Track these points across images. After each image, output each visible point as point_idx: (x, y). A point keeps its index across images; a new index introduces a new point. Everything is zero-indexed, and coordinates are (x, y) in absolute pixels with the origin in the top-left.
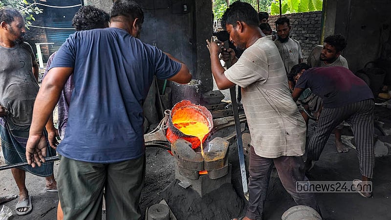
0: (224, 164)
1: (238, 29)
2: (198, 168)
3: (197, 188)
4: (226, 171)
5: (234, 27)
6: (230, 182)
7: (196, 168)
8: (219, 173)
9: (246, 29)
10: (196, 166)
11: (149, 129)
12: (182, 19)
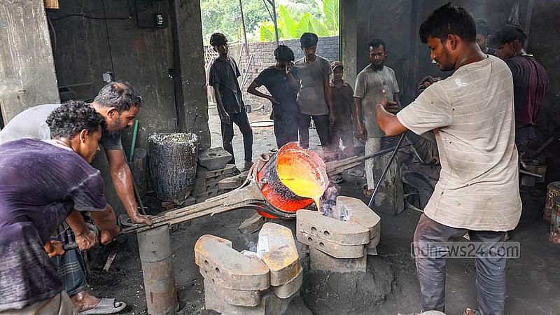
0: (299, 269)
1: (448, 45)
2: (263, 284)
4: (302, 280)
5: (442, 42)
7: (259, 284)
9: (459, 46)
10: (256, 282)
12: (155, 36)
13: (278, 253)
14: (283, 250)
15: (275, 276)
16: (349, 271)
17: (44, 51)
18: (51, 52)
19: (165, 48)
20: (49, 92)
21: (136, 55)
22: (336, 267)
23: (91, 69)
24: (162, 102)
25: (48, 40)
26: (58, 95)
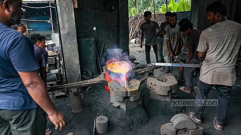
0: (138, 93)
2: (124, 95)
3: (123, 107)
4: (140, 97)
6: (141, 104)
7: (123, 95)
8: (136, 98)
10: (122, 94)
11: (93, 77)
12: (111, 14)
13: (132, 87)
14: (135, 87)
15: (129, 93)
16: (164, 100)
17: (73, 21)
18: (75, 21)
19: (115, 18)
20: (74, 33)
21: (104, 21)
22: (159, 98)
23: (90, 26)
24: (113, 38)
25: (74, 17)
26: (76, 34)
